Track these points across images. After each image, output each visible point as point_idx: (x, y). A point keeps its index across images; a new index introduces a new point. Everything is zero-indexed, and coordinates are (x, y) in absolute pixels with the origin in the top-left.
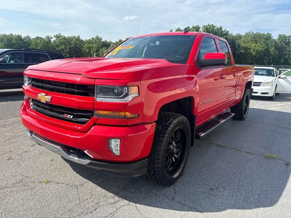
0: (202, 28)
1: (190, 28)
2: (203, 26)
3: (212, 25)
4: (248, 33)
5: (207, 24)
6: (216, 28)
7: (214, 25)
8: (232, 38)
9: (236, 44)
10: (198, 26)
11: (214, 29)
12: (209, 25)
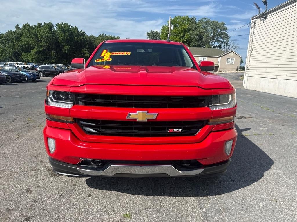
0: (55, 26)
1: (42, 25)
2: (56, 24)
3: (67, 24)
4: (101, 35)
5: (60, 23)
6: (71, 27)
7: (69, 24)
8: (89, 39)
9: (93, 45)
10: (51, 23)
11: (69, 28)
12: (63, 23)
